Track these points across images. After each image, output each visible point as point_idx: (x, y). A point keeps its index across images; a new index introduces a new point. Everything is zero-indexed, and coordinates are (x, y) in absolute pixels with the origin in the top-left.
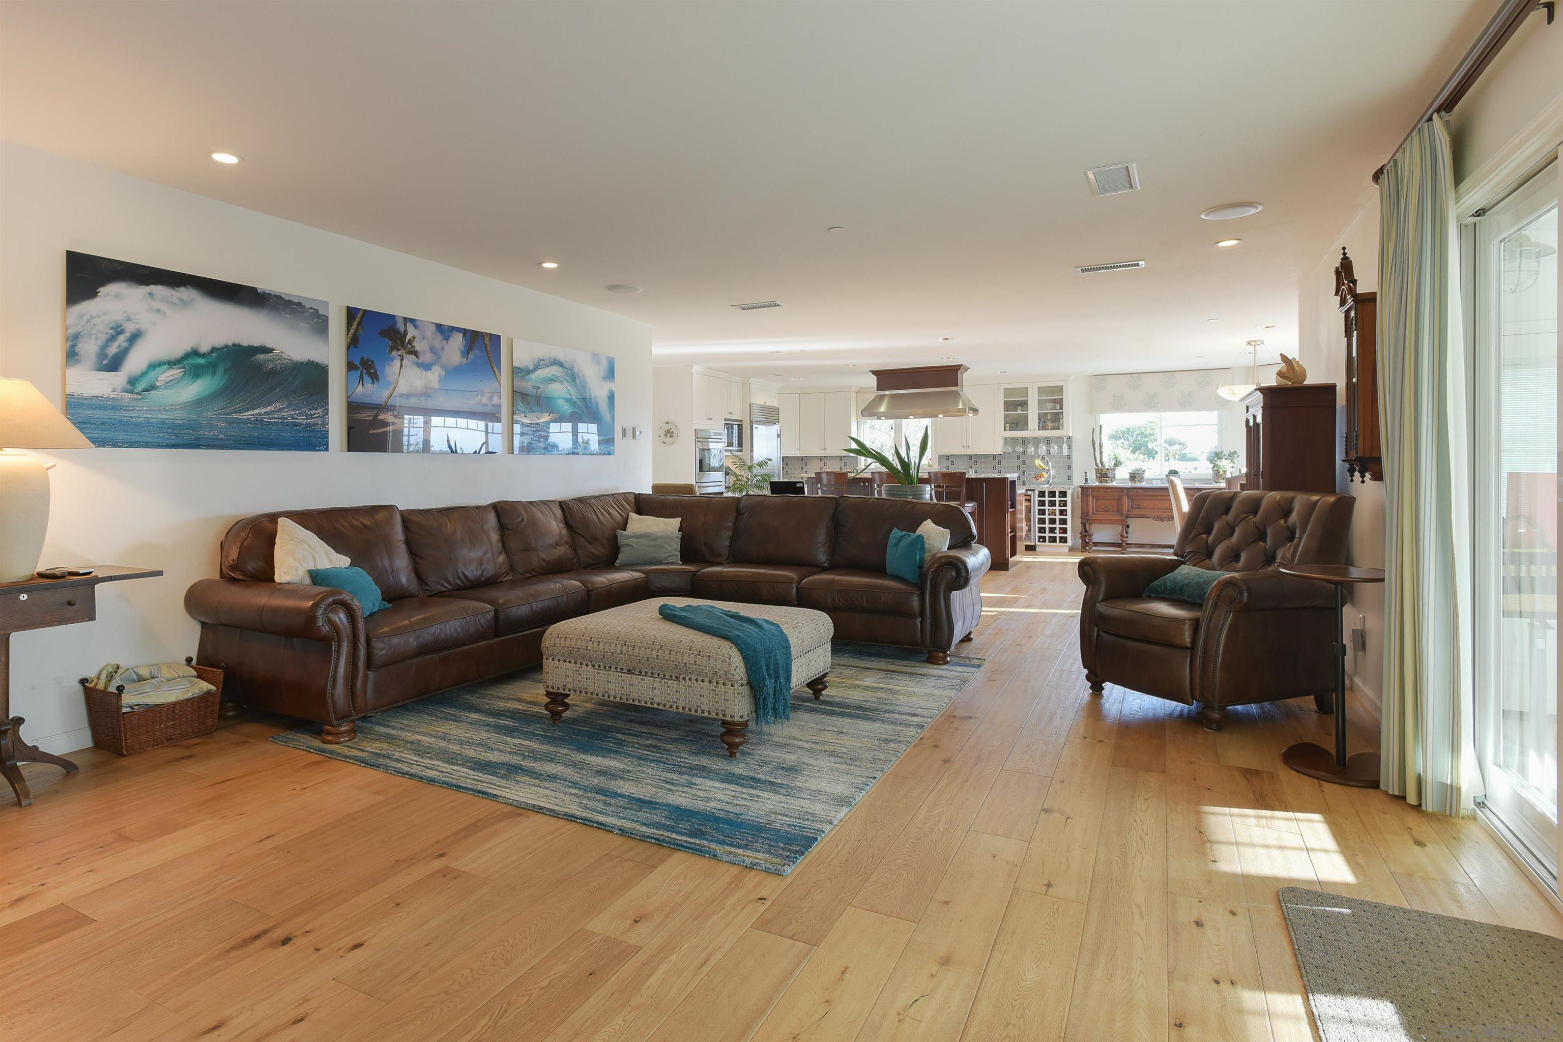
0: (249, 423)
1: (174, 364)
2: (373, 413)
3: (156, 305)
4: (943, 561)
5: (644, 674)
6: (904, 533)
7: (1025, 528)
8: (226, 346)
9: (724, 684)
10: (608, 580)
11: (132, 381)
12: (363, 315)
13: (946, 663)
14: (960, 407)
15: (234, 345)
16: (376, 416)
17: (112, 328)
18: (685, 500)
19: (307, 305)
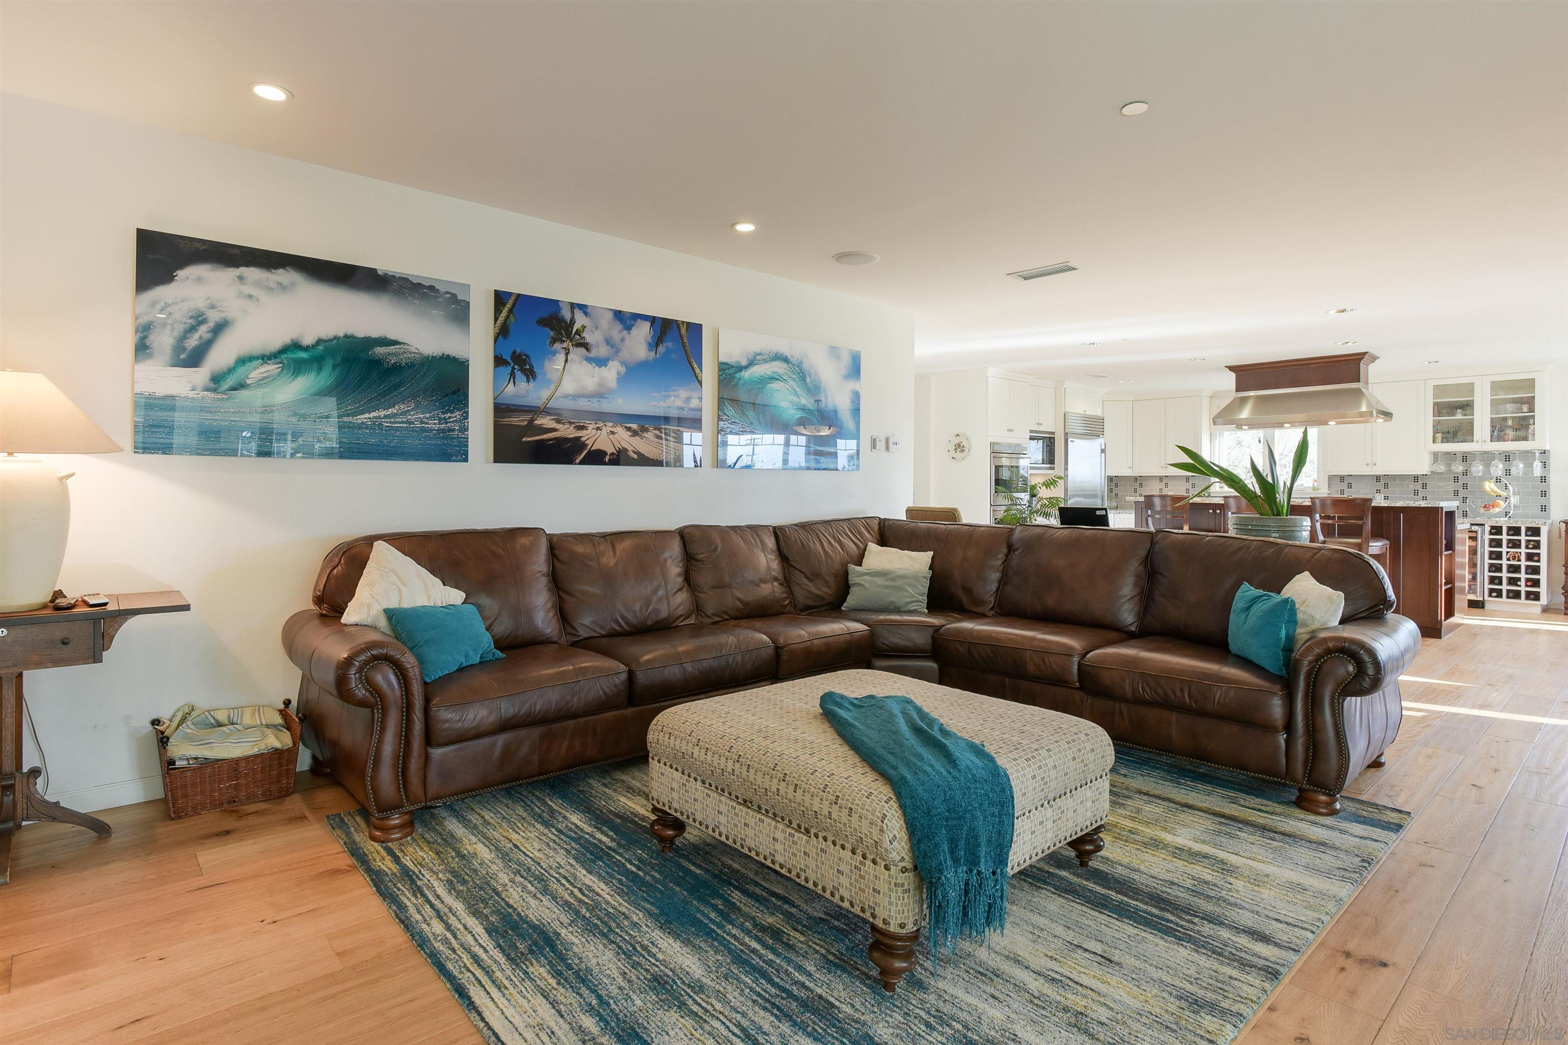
0: (364, 428)
1: (269, 358)
2: (528, 417)
3: (247, 290)
4: (1330, 645)
5: (764, 812)
6: (1259, 592)
7: (1468, 577)
8: (336, 338)
9: (874, 862)
10: (809, 634)
11: (217, 379)
12: (516, 300)
13: (1333, 813)
14: (1364, 408)
15: (346, 336)
16: (531, 421)
17: (191, 318)
18: (942, 528)
19: (442, 289)
